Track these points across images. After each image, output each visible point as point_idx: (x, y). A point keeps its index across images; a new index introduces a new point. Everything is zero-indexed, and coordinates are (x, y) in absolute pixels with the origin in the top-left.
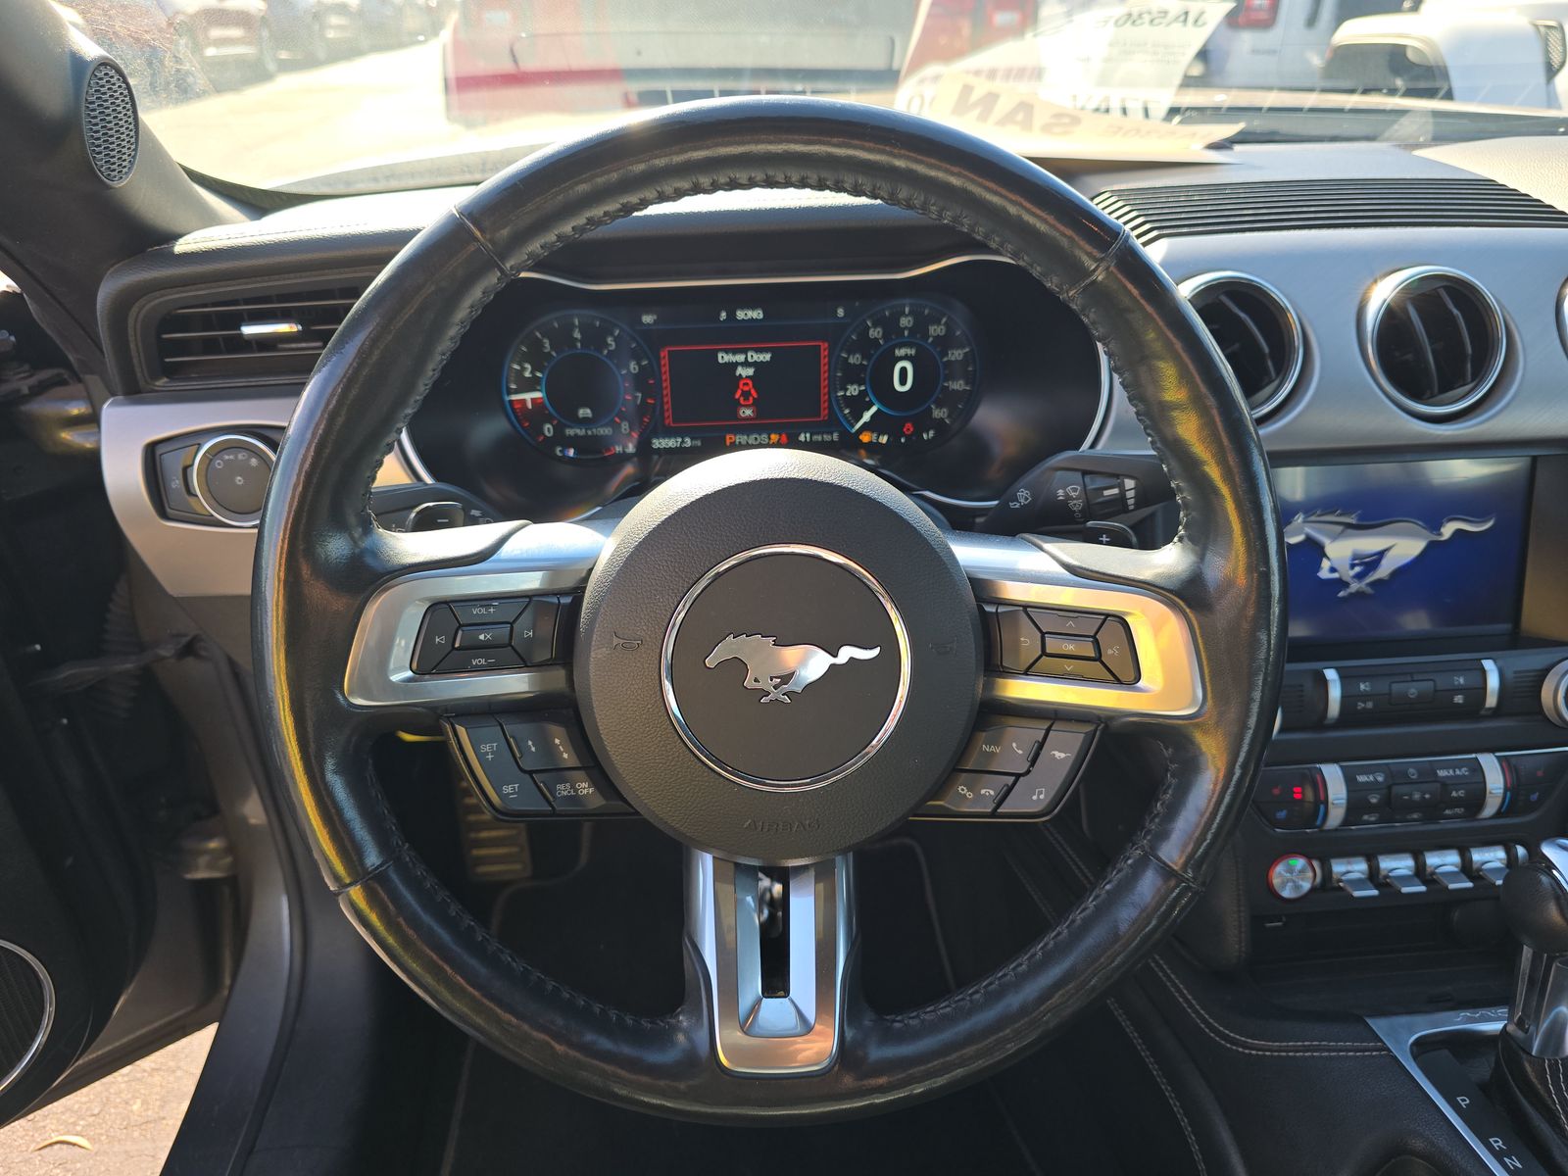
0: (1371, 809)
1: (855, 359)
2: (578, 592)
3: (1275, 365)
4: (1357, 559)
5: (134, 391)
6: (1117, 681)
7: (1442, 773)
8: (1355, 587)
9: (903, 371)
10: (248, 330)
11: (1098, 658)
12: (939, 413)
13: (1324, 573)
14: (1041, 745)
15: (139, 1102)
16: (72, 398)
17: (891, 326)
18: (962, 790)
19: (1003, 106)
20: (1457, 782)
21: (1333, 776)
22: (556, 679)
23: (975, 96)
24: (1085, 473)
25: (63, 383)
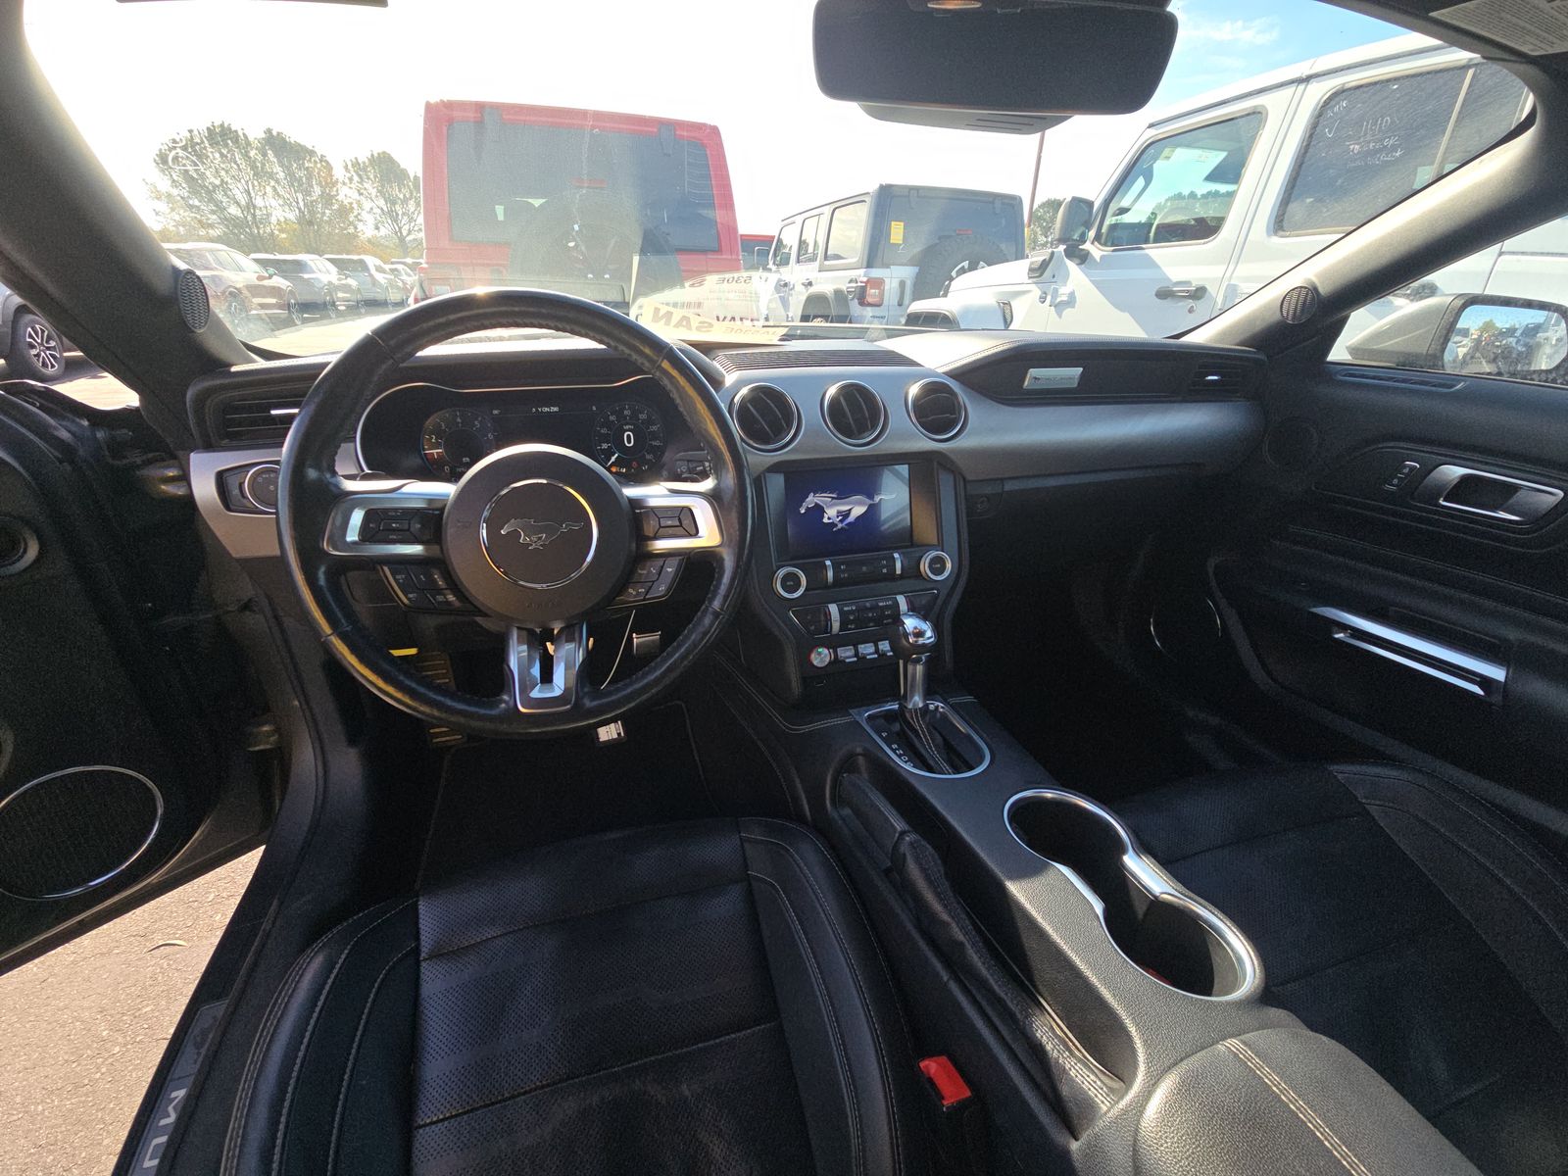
0: (852, 622)
1: (604, 431)
2: (442, 510)
3: (785, 422)
4: (839, 513)
5: (209, 447)
6: (690, 536)
7: (881, 604)
8: (840, 526)
9: (629, 436)
10: (273, 412)
11: (681, 526)
12: (648, 457)
13: (825, 520)
14: (662, 567)
15: (220, 915)
16: (168, 467)
17: (619, 414)
18: (631, 590)
19: (675, 318)
20: (887, 607)
21: (833, 609)
22: (435, 549)
23: (662, 313)
24: (688, 461)
25: (163, 460)
